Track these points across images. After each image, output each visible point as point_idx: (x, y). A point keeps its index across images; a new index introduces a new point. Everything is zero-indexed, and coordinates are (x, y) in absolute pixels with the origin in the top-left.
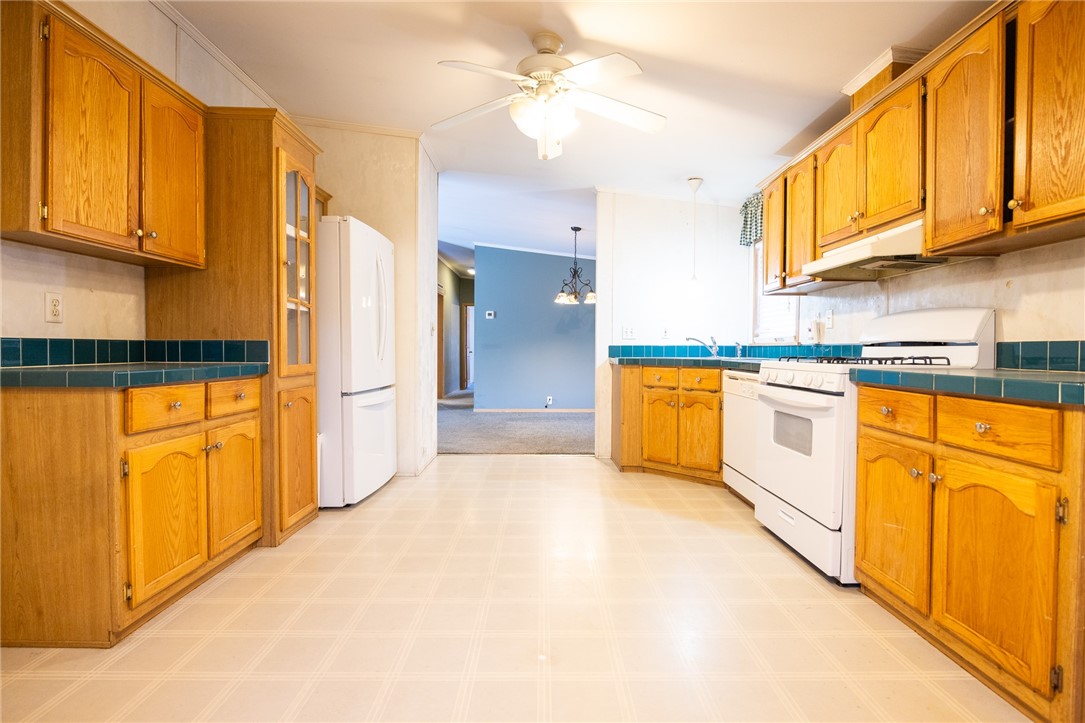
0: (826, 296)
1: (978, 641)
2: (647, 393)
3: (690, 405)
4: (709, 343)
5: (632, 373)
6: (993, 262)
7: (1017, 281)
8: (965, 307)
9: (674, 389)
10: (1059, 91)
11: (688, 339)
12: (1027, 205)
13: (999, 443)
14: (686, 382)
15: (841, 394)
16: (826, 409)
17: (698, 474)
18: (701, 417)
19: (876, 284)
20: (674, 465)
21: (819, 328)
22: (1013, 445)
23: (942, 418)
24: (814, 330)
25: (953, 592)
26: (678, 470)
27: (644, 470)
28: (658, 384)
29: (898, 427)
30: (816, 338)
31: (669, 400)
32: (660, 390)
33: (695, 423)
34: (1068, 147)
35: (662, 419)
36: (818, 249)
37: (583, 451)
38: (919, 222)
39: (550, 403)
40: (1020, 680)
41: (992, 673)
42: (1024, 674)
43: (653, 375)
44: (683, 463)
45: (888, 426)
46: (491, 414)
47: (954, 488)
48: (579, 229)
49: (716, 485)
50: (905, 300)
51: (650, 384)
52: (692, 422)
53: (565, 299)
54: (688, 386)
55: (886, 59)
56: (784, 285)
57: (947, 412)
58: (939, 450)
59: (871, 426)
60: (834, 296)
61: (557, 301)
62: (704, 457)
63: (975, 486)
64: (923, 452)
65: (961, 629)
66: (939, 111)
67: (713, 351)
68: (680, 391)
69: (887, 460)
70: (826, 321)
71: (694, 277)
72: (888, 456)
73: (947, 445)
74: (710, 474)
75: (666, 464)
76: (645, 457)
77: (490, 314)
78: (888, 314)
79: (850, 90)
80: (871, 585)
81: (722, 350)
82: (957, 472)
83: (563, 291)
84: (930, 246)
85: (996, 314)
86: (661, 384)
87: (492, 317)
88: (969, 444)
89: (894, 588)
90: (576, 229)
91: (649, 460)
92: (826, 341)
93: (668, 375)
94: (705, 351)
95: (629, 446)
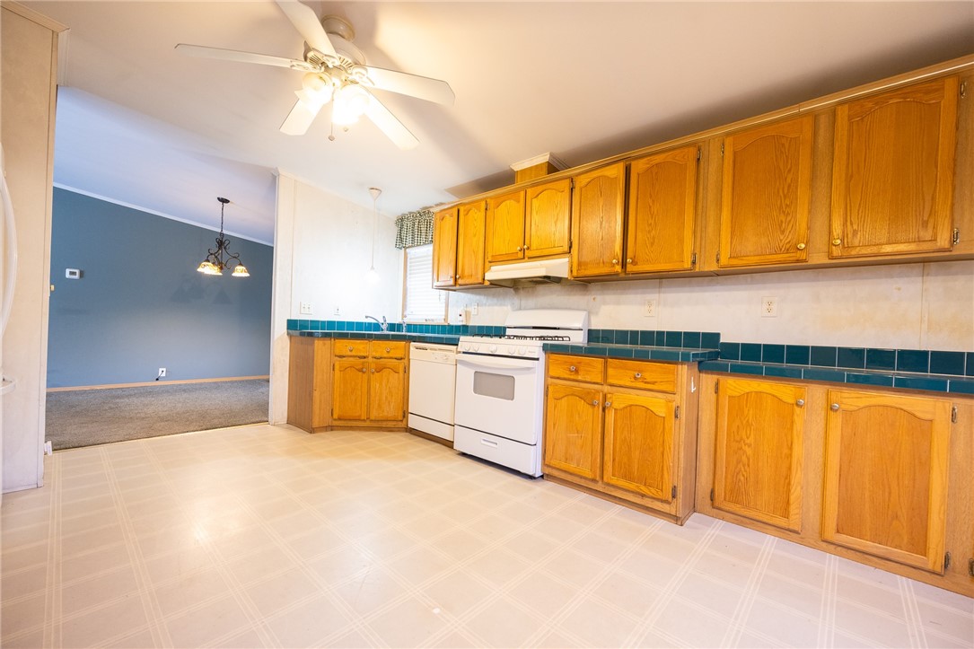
0: (472, 293)
1: (632, 486)
2: (338, 362)
3: (379, 370)
4: (381, 321)
5: (325, 344)
6: (586, 286)
7: (599, 298)
8: (570, 309)
9: (365, 357)
10: (650, 211)
11: (367, 317)
12: (634, 263)
13: (646, 383)
14: (377, 352)
15: (538, 359)
16: (529, 369)
17: (384, 424)
18: (388, 380)
19: (512, 290)
20: (364, 420)
21: (467, 314)
22: (654, 383)
23: (610, 371)
24: (463, 316)
25: (617, 464)
26: (368, 424)
27: (331, 428)
28: (349, 353)
29: (580, 378)
30: (464, 320)
31: (361, 367)
32: (351, 359)
33: (383, 386)
34: (654, 238)
35: (353, 383)
36: (487, 263)
37: (254, 420)
38: (567, 260)
39: (164, 375)
40: (654, 498)
41: (637, 500)
42: (660, 495)
43: (344, 346)
44: (372, 418)
45: (572, 377)
46: (75, 393)
47: (618, 408)
48: (227, 201)
49: (399, 431)
50: (531, 301)
51: (341, 354)
52: (381, 384)
53: (209, 269)
54: (378, 355)
55: (544, 158)
56: (455, 284)
57: (615, 368)
58: (606, 388)
59: (558, 378)
60: (479, 294)
61: (200, 270)
62: (391, 410)
63: (631, 406)
64: (598, 391)
65: (622, 483)
66: (583, 201)
67: (384, 327)
68: (370, 359)
69: (570, 397)
70: (473, 310)
71: (372, 268)
72: (572, 395)
73: (611, 385)
74: (395, 423)
75: (355, 420)
76: (335, 416)
77: (72, 273)
78: (520, 309)
79: (517, 167)
80: (555, 473)
81: (392, 327)
82: (620, 399)
83: (208, 261)
84: (575, 274)
85: (589, 314)
86: (354, 353)
87: (77, 277)
88: (628, 384)
89: (577, 471)
90: (224, 201)
91: (340, 419)
92: (471, 323)
93: (360, 347)
94: (377, 326)
95: (320, 409)
